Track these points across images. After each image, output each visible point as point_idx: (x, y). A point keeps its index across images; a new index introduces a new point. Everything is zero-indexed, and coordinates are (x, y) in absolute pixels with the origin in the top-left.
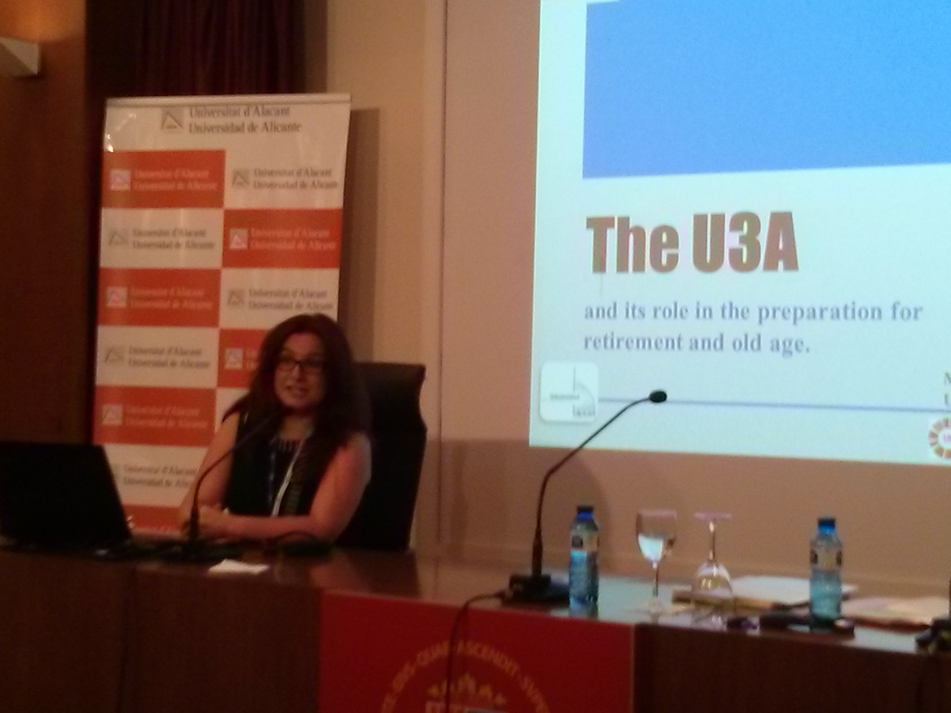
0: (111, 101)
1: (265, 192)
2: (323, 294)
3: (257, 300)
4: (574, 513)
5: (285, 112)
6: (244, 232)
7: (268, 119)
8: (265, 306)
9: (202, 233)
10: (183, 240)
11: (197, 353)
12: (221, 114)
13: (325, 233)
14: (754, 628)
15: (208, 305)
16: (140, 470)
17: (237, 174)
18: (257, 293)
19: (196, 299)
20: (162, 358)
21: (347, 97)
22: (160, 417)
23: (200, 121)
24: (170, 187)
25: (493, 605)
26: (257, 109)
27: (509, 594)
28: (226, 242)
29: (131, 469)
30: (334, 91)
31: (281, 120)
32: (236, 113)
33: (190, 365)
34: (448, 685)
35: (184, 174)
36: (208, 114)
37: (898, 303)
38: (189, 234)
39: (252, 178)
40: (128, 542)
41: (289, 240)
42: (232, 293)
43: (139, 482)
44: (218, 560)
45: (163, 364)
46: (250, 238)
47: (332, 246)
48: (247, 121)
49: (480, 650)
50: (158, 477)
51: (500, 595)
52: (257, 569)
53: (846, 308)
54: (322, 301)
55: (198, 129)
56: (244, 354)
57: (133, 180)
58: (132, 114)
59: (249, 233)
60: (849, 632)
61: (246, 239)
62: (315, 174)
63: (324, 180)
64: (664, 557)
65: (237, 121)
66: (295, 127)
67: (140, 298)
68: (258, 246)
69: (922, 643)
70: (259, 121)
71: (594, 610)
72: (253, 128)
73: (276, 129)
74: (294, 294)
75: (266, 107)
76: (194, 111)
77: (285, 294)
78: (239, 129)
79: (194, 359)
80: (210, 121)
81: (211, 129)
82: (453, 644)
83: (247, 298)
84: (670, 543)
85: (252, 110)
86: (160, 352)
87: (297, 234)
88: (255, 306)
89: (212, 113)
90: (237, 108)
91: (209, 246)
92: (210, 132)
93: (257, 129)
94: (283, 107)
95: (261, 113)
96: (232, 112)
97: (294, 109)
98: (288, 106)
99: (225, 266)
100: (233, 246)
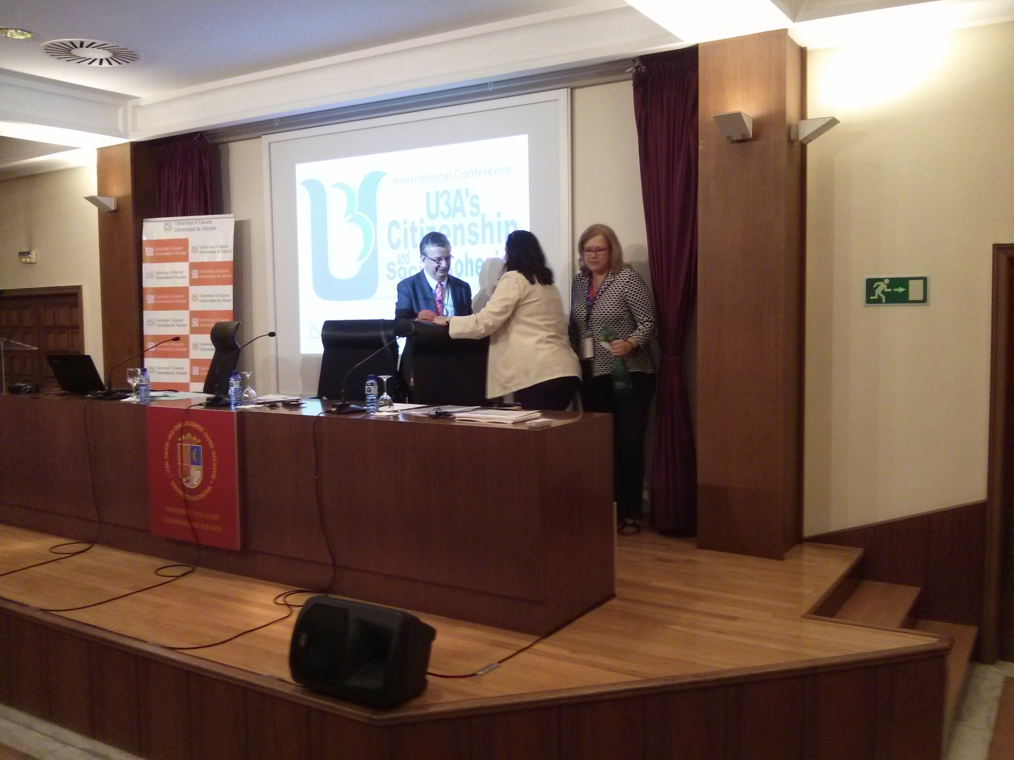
0: (145, 220)
1: (204, 255)
2: (227, 296)
3: (203, 298)
5: (210, 222)
6: (197, 271)
7: (204, 225)
8: (206, 301)
9: (181, 272)
10: (173, 276)
11: (181, 321)
12: (186, 223)
13: (227, 271)
15: (185, 301)
16: (163, 368)
17: (194, 248)
18: (203, 296)
19: (180, 299)
20: (168, 323)
21: (233, 216)
23: (179, 227)
26: (200, 221)
28: (191, 275)
29: (156, 368)
30: (229, 213)
31: (209, 226)
32: (192, 224)
33: (179, 326)
35: (173, 248)
39: (200, 249)
41: (214, 274)
42: (194, 296)
46: (199, 274)
47: (230, 276)
48: (196, 226)
50: (169, 371)
54: (227, 298)
55: (178, 230)
57: (155, 251)
58: (153, 225)
59: (200, 272)
62: (222, 247)
63: (226, 249)
65: (192, 226)
66: (214, 228)
67: (160, 299)
68: (202, 277)
70: (201, 226)
72: (198, 229)
73: (207, 229)
74: (217, 296)
75: (204, 220)
76: (176, 222)
77: (213, 296)
78: (194, 230)
80: (182, 227)
81: (183, 230)
83: (200, 298)
85: (198, 222)
86: (167, 321)
87: (217, 271)
88: (202, 301)
89: (183, 224)
90: (191, 221)
91: (184, 277)
92: (182, 231)
93: (200, 229)
94: (210, 220)
95: (201, 223)
96: (190, 223)
97: (214, 221)
98: (211, 219)
99: (191, 285)
100: (193, 277)
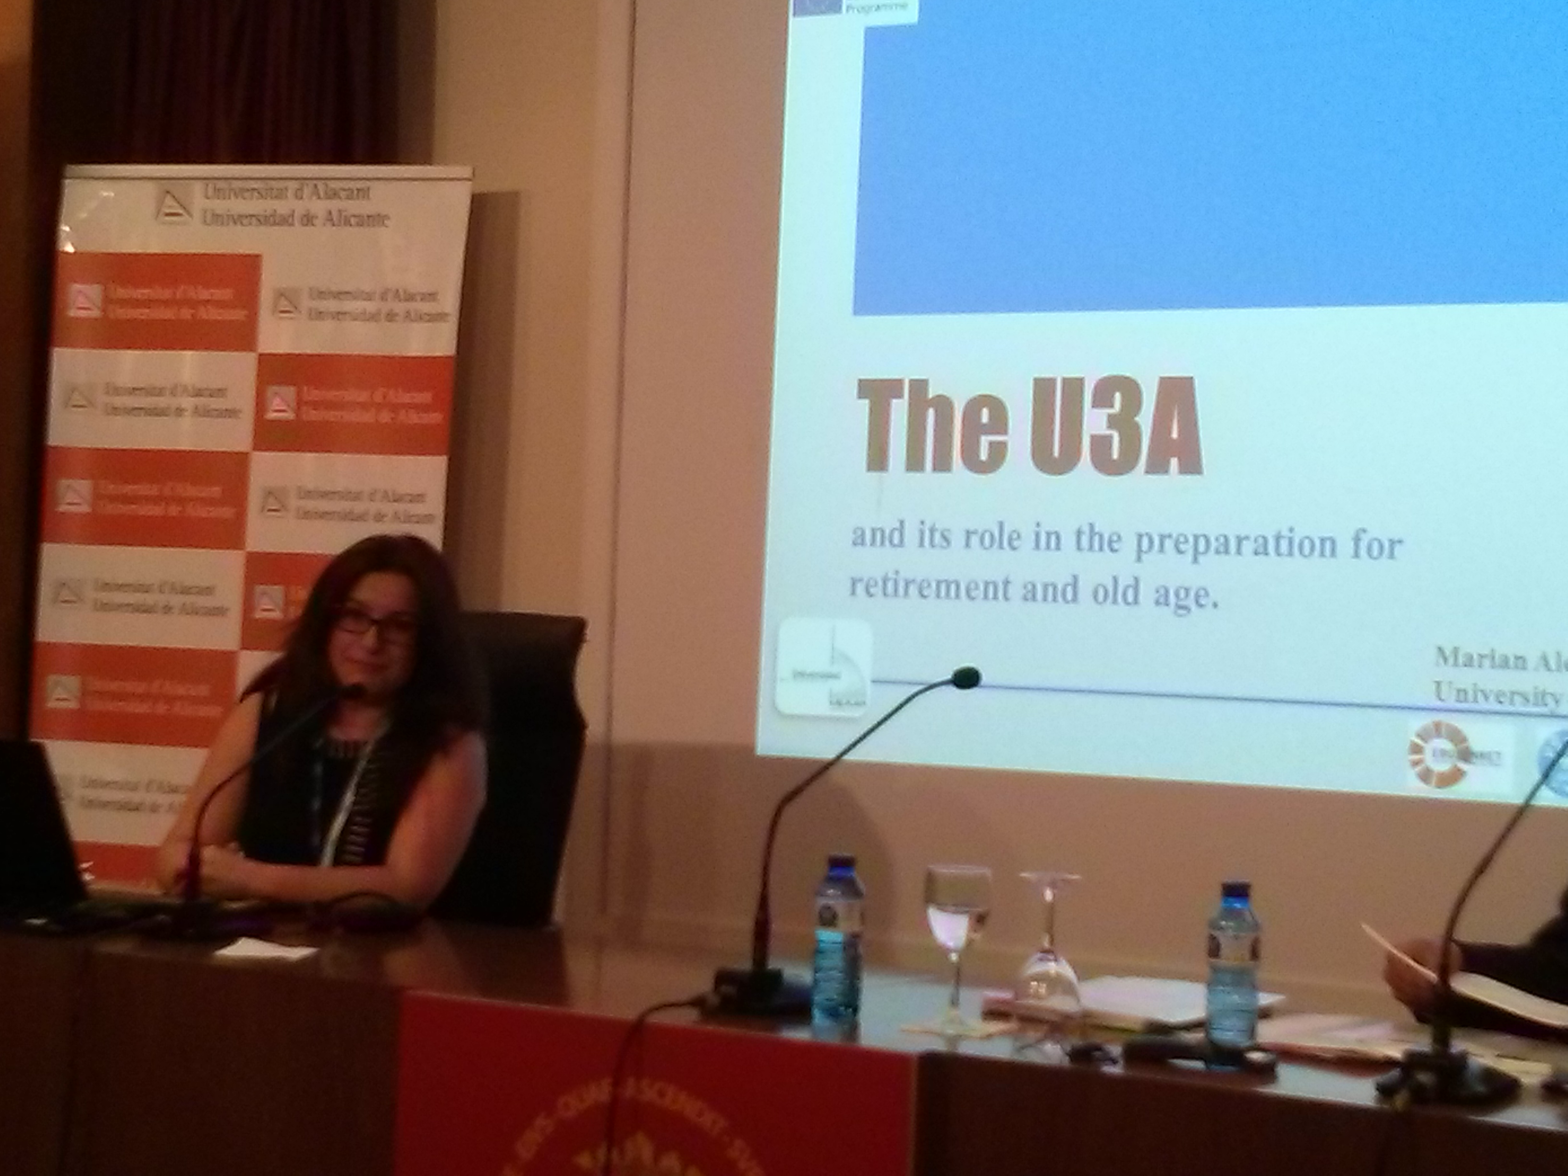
0: (73, 169)
1: (328, 325)
2: (419, 498)
3: (311, 505)
4: (821, 869)
5: (364, 193)
6: (290, 392)
7: (334, 205)
8: (323, 515)
9: (220, 392)
10: (188, 402)
11: (208, 591)
12: (257, 195)
13: (425, 397)
14: (1114, 1062)
16: (106, 785)
17: (281, 294)
18: (308, 494)
19: (210, 502)
20: (148, 599)
21: (465, 171)
22: (143, 698)
23: (220, 206)
24: (167, 314)
25: (687, 1018)
26: (316, 186)
27: (714, 1000)
28: (261, 405)
29: (94, 784)
30: (444, 161)
31: (355, 207)
32: (280, 195)
33: (195, 611)
34: (609, 1150)
35: (192, 294)
36: (235, 194)
37: (1364, 531)
38: (198, 393)
39: (306, 303)
40: (82, 905)
41: (364, 406)
42: (269, 493)
43: (105, 805)
44: (230, 939)
45: (147, 610)
46: (300, 403)
47: (435, 418)
48: (300, 207)
49: (662, 1094)
50: (136, 797)
51: (698, 1003)
52: (297, 953)
53: (1278, 538)
54: (419, 509)
55: (217, 219)
56: (286, 595)
57: (108, 300)
58: (107, 192)
59: (299, 394)
60: (1267, 1072)
61: (293, 404)
62: (410, 298)
63: (426, 307)
64: (970, 943)
65: (281, 207)
66: (377, 220)
67: (114, 499)
68: (313, 415)
69: (1385, 1091)
70: (318, 207)
71: (853, 1029)
72: (308, 220)
73: (347, 223)
74: (372, 497)
75: (333, 185)
76: (210, 188)
77: (356, 496)
78: (285, 221)
79: (203, 601)
80: (237, 205)
81: (238, 219)
82: (617, 1083)
83: (294, 502)
84: (980, 920)
85: (307, 191)
86: (145, 589)
87: (378, 398)
88: (307, 515)
89: (241, 194)
90: (281, 184)
91: (231, 413)
92: (235, 223)
93: (316, 222)
94: (360, 185)
95: (322, 194)
96: (275, 192)
97: (377, 189)
98: (368, 183)
99: (257, 447)
100: (272, 415)
